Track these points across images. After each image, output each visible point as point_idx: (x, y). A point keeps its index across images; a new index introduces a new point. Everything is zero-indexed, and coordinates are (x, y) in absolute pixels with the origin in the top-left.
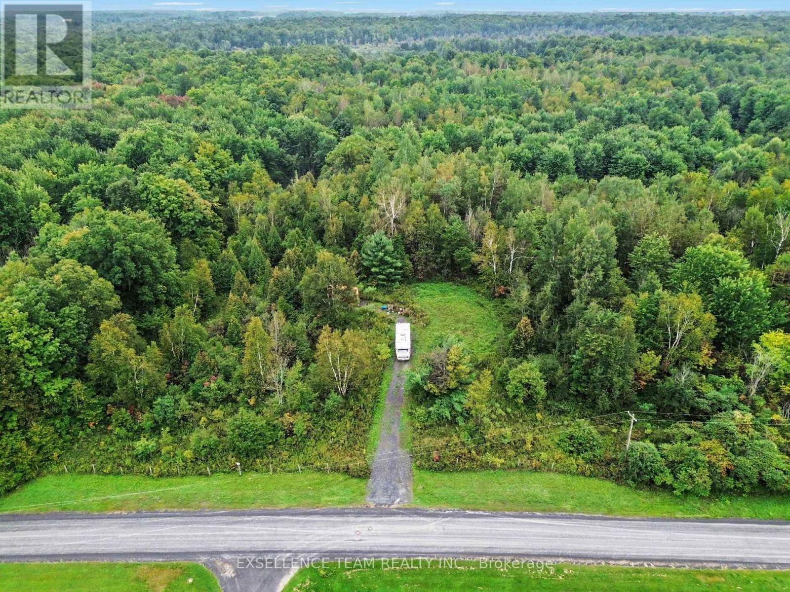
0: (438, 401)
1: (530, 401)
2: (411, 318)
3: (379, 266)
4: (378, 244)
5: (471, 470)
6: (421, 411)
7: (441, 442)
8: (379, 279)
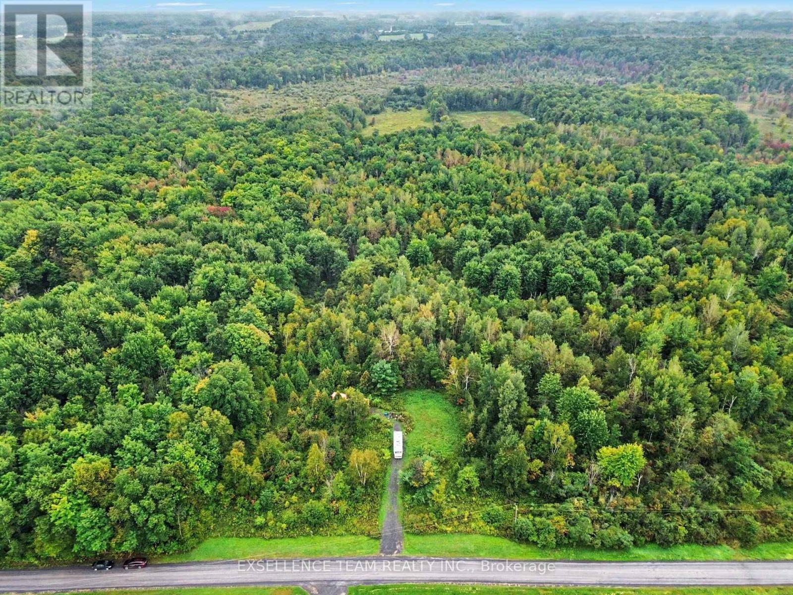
0: (418, 491)
2: (403, 425)
3: (382, 383)
4: (381, 369)
5: (435, 534)
6: (408, 497)
7: (419, 517)
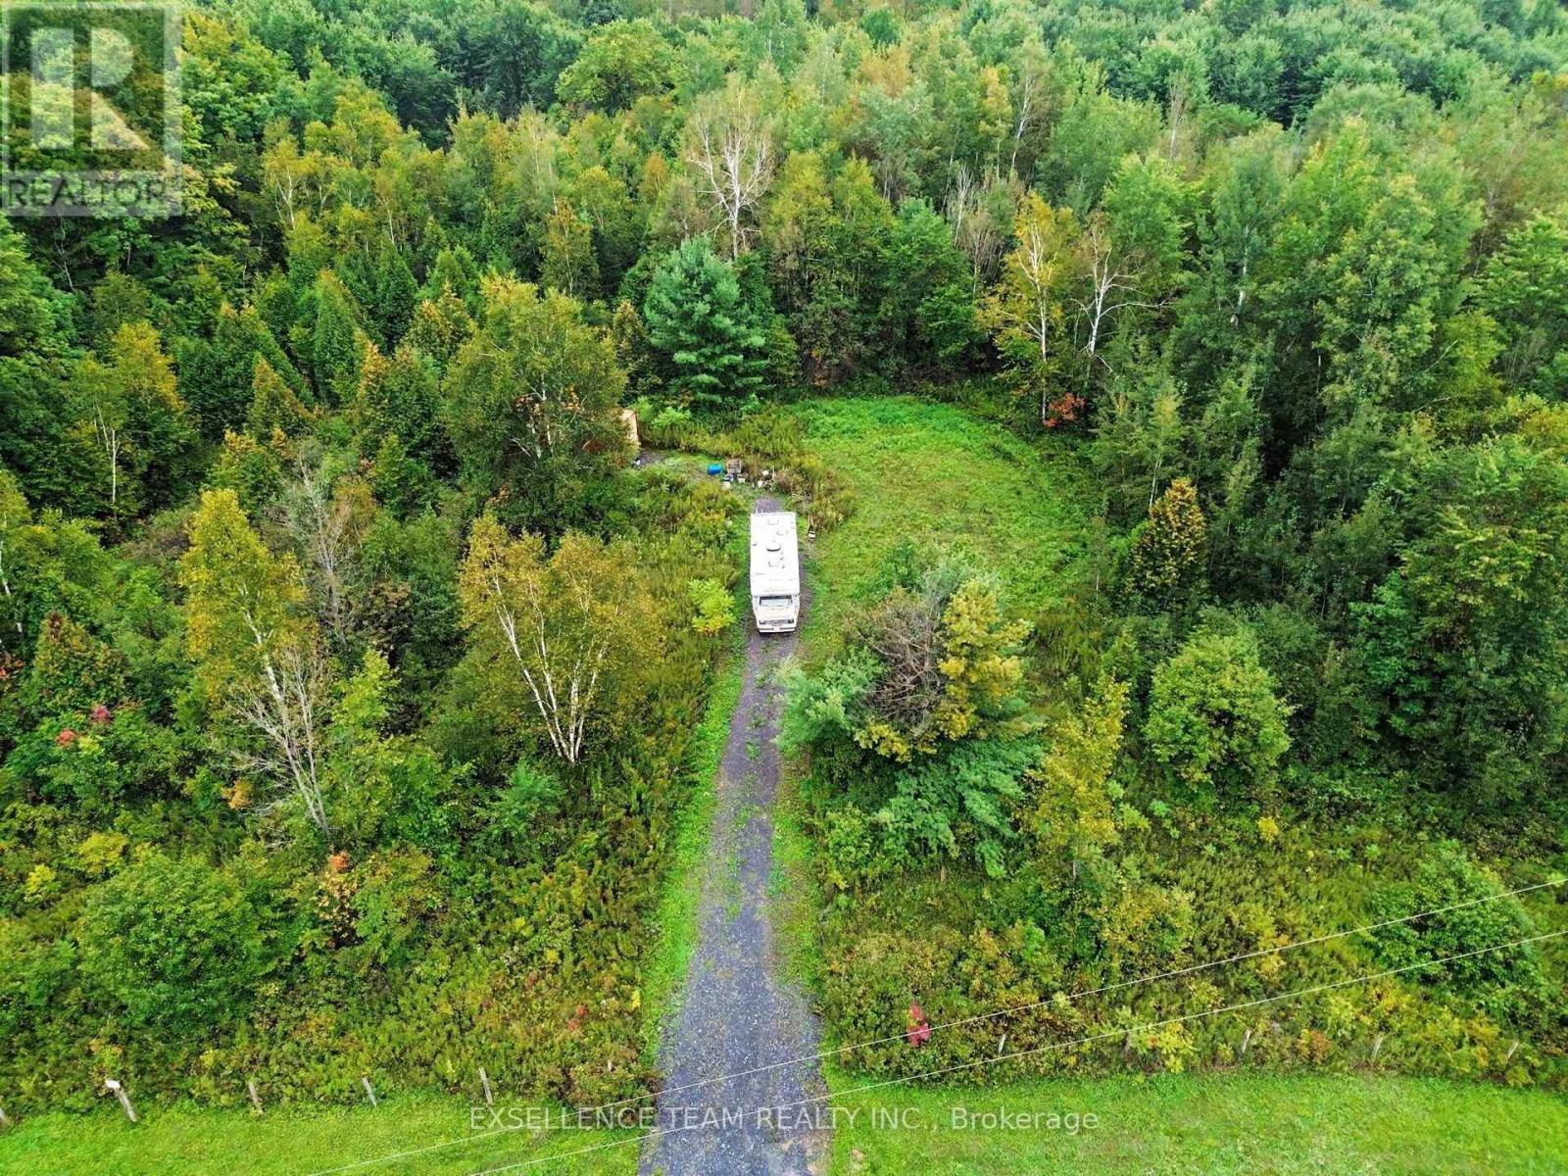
1: (1232, 774)
2: (796, 497)
3: (697, 347)
4: (692, 277)
5: (1058, 1075)
7: (931, 952)
8: (700, 386)
